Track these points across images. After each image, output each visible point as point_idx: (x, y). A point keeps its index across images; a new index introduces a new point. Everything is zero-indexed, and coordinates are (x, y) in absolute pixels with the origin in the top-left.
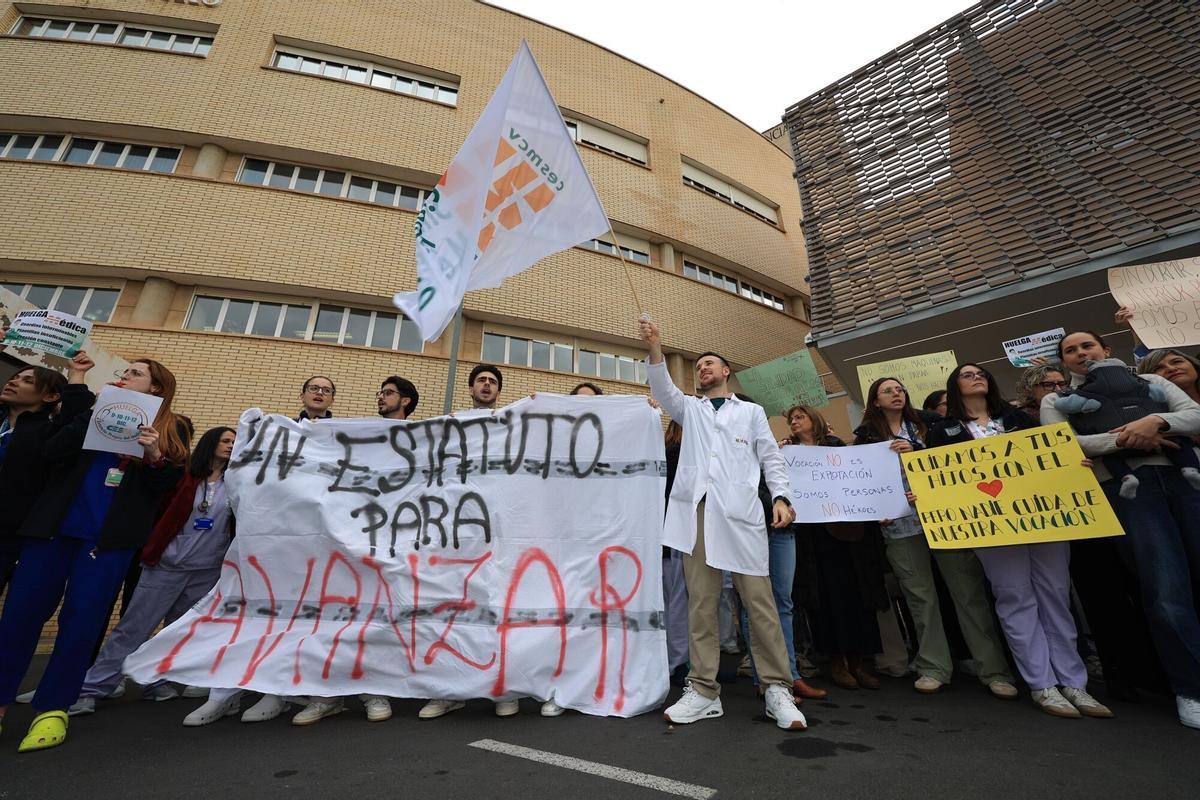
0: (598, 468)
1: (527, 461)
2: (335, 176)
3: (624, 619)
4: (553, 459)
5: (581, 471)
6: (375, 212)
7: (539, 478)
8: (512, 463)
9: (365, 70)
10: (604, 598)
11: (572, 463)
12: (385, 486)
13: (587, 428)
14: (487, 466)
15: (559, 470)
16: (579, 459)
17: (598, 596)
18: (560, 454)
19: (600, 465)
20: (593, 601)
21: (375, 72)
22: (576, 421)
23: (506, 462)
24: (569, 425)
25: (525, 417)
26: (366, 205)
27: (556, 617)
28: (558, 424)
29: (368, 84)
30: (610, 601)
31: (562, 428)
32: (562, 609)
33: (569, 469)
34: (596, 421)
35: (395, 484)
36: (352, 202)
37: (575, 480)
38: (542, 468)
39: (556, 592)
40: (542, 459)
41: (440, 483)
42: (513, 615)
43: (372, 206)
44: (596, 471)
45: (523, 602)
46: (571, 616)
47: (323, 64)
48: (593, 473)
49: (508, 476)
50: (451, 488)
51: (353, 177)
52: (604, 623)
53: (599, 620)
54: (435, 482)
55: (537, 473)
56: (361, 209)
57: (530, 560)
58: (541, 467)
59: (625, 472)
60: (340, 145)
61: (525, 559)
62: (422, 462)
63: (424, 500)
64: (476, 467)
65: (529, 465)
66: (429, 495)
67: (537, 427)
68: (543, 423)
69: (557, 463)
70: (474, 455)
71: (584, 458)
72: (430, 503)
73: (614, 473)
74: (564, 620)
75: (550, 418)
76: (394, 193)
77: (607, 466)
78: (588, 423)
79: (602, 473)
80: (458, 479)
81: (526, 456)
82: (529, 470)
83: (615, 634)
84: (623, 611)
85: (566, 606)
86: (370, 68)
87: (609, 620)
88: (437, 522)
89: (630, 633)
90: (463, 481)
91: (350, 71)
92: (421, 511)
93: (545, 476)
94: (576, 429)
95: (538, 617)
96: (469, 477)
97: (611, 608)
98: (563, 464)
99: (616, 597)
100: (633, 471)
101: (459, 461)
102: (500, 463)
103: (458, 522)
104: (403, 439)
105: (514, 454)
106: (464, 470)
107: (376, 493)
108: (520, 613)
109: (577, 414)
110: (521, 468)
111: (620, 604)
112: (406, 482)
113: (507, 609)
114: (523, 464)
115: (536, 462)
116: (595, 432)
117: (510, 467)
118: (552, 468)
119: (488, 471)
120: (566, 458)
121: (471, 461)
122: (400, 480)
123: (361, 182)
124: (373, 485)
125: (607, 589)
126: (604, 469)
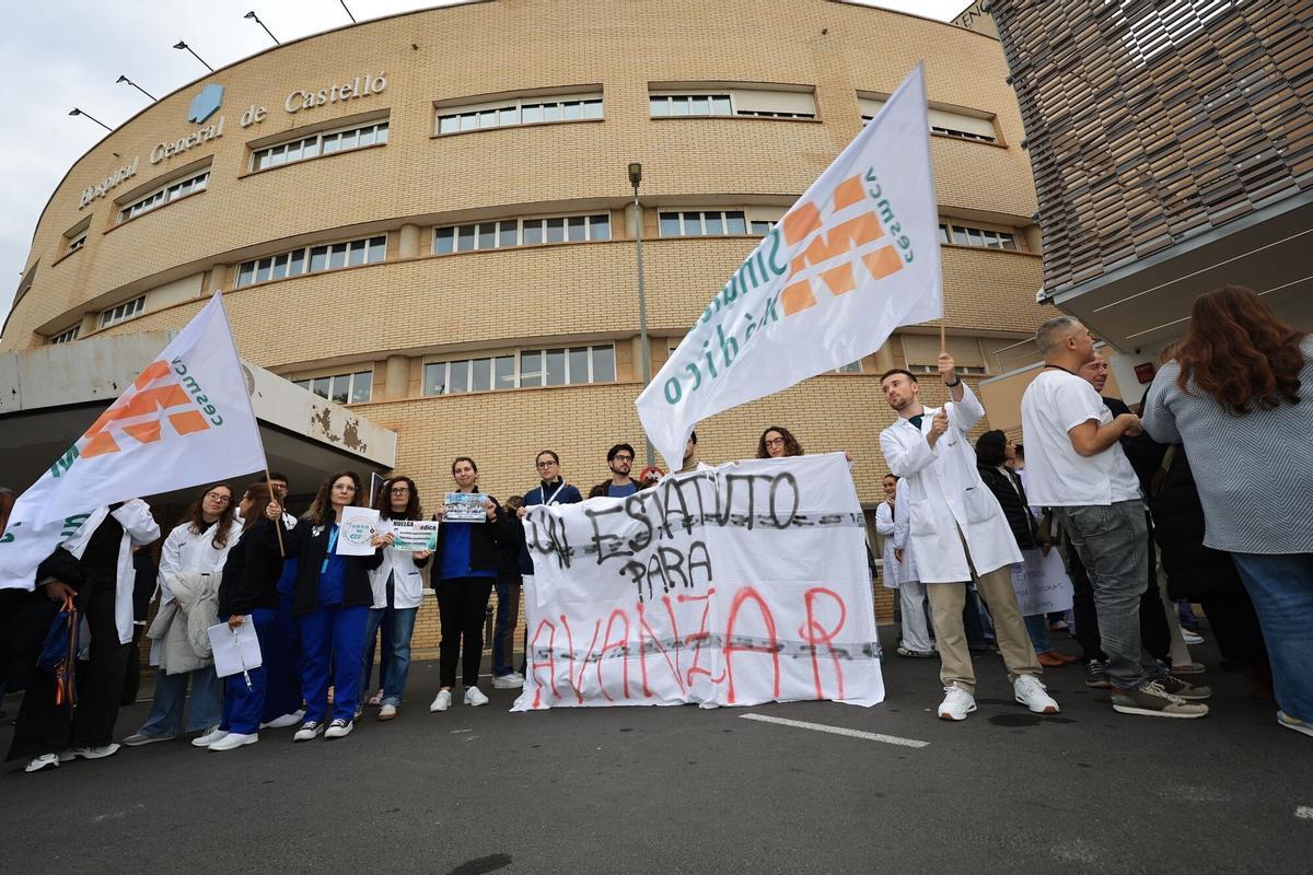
0: (797, 520)
1: (733, 516)
2: (509, 225)
3: (832, 651)
4: (755, 514)
5: (782, 524)
6: (550, 252)
7: (745, 529)
8: (723, 517)
9: (514, 108)
10: (811, 633)
11: (773, 516)
12: (635, 546)
13: (784, 487)
14: (705, 518)
15: (762, 522)
16: (778, 512)
17: (806, 632)
18: (762, 509)
19: (798, 517)
20: (801, 634)
21: (523, 107)
22: (773, 480)
23: (718, 516)
24: (768, 484)
25: (730, 478)
26: (542, 247)
27: (768, 646)
28: (758, 483)
29: (519, 123)
30: (817, 635)
31: (761, 487)
32: (773, 640)
33: (771, 521)
34: (791, 479)
35: (642, 543)
36: (529, 248)
37: (776, 531)
38: (748, 521)
39: (768, 624)
40: (747, 515)
41: (671, 537)
42: (734, 640)
43: (547, 246)
44: (795, 523)
45: (740, 630)
46: (782, 646)
47: (478, 114)
48: (792, 525)
49: (719, 527)
50: (681, 540)
51: (524, 221)
52: (813, 654)
53: (808, 652)
54: (665, 536)
55: (743, 525)
56: (538, 253)
57: (744, 596)
58: (746, 520)
59: (821, 522)
60: (509, 194)
61: (741, 595)
62: (657, 522)
63: (661, 550)
64: (697, 521)
65: (735, 519)
66: (664, 546)
67: (740, 487)
68: (745, 483)
69: (759, 516)
70: (693, 510)
71: (784, 511)
72: (666, 553)
73: (812, 524)
74: (775, 649)
75: (750, 479)
76: (562, 226)
77: (804, 518)
78: (785, 481)
79: (800, 525)
80: (686, 530)
81: (731, 512)
82: (735, 523)
83: (825, 662)
84: (829, 644)
85: (777, 638)
86: (518, 104)
87: (817, 651)
88: (677, 568)
89: (843, 662)
90: (690, 533)
91: (502, 113)
92: (660, 559)
93: (750, 528)
94: (774, 487)
95: (754, 644)
96: (693, 529)
97: (818, 641)
98: (764, 518)
99: (823, 632)
100: (829, 522)
101: (682, 516)
102: (712, 516)
103: (691, 566)
104: (636, 508)
105: (723, 511)
106: (688, 523)
107: (631, 554)
108: (739, 639)
109: (774, 474)
110: (729, 522)
111: (826, 638)
112: (649, 539)
113: (729, 636)
114: (731, 518)
115: (741, 517)
116: (791, 488)
117: (721, 519)
118: (756, 521)
119: (705, 522)
120: (767, 512)
121: (692, 516)
122: (644, 539)
123: (532, 224)
124: (625, 548)
125: (812, 624)
126: (802, 521)
